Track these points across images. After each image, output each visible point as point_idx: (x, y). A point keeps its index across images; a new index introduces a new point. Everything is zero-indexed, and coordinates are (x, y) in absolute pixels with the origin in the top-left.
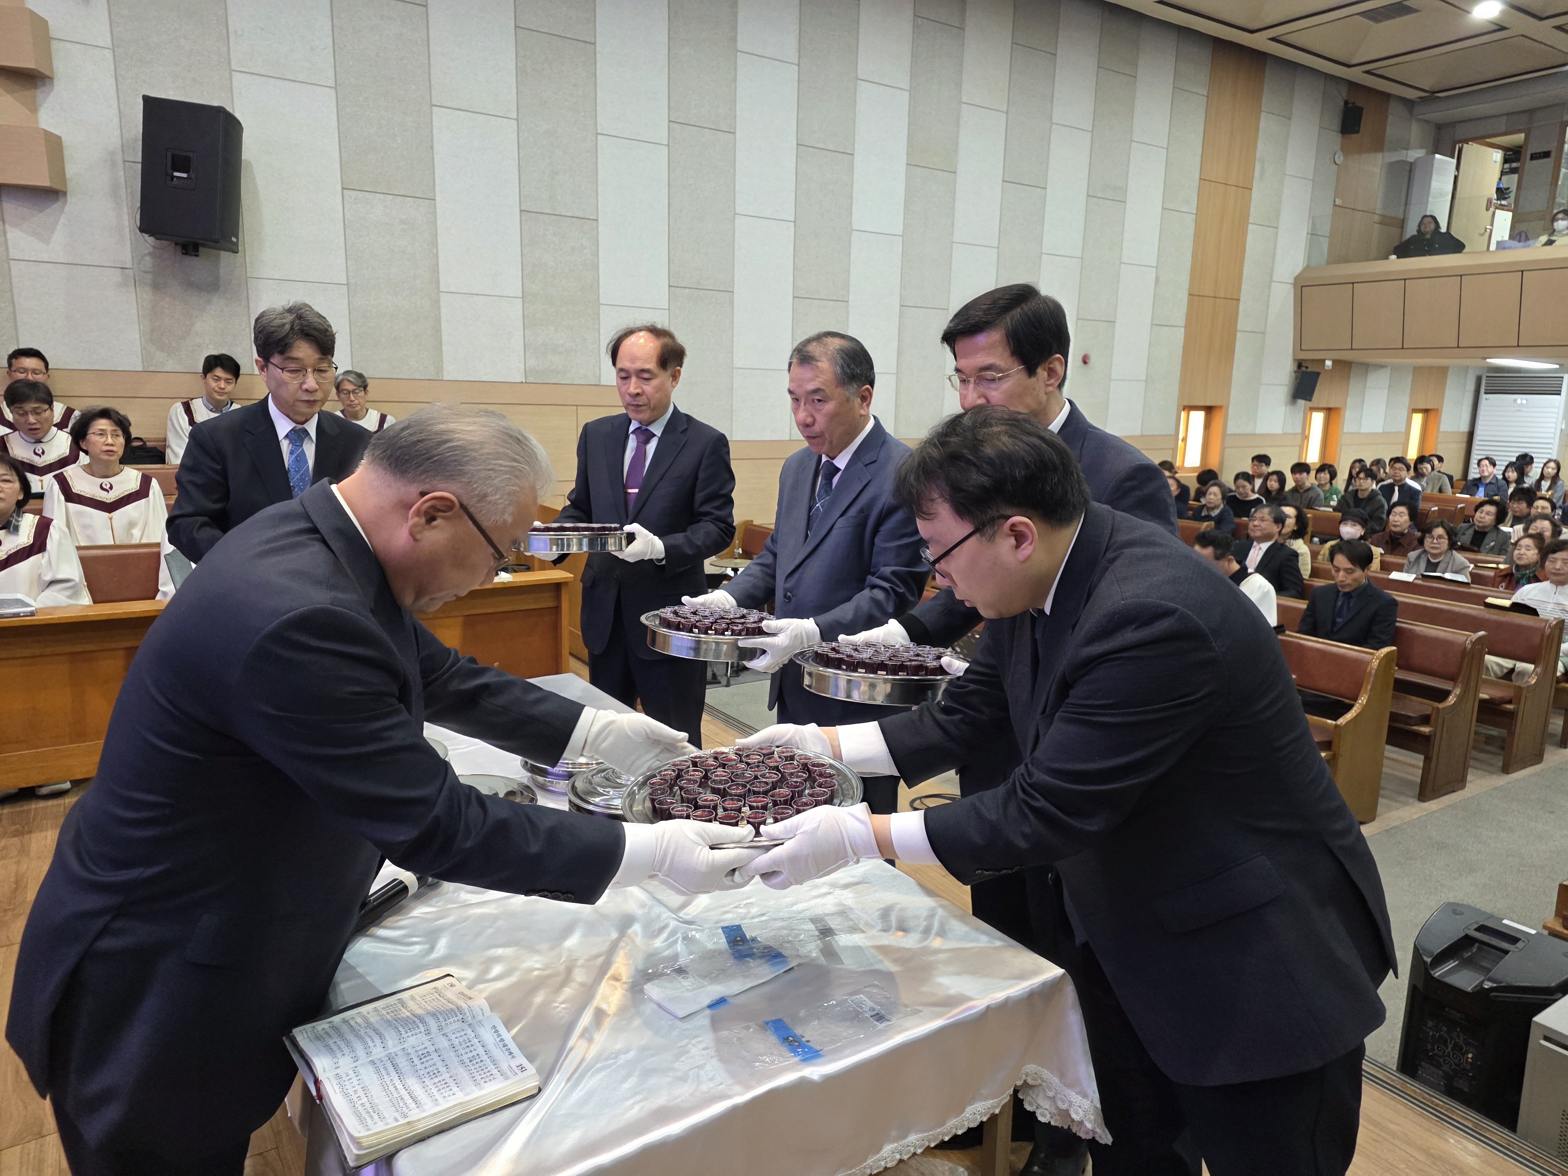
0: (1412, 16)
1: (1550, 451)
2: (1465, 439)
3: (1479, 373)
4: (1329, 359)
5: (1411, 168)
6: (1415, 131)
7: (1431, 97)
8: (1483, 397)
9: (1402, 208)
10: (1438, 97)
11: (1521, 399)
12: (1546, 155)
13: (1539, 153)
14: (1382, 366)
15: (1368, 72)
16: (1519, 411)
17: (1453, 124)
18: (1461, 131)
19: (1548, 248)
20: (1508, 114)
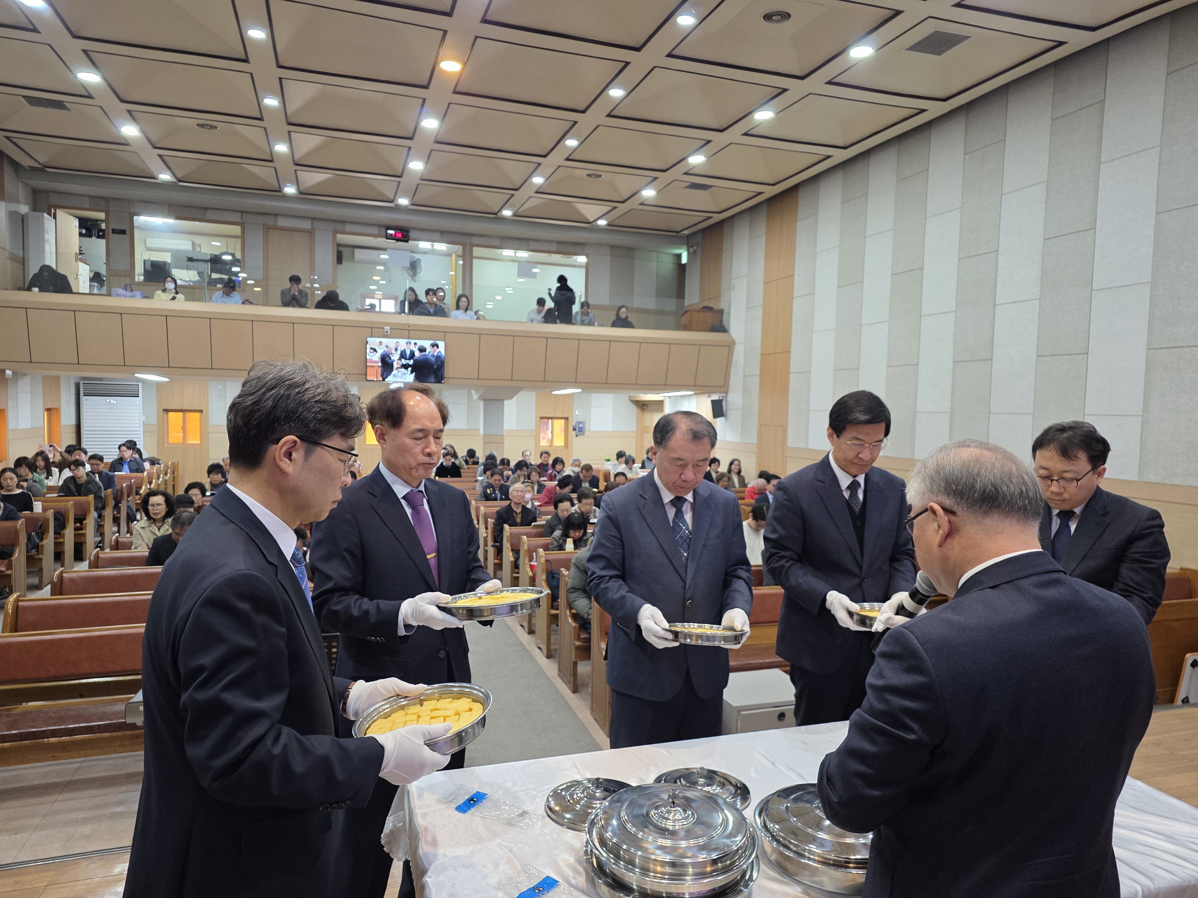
0: (65, 111)
1: (138, 436)
2: (74, 429)
3: (77, 381)
4: (10, 370)
5: (23, 219)
6: (21, 192)
7: (41, 170)
8: (84, 399)
9: (21, 251)
10: (46, 171)
11: (112, 400)
12: (123, 232)
13: (119, 230)
14: (26, 375)
15: (8, 138)
16: (112, 408)
17: (47, 192)
18: (53, 199)
19: (172, 301)
20: (90, 196)
